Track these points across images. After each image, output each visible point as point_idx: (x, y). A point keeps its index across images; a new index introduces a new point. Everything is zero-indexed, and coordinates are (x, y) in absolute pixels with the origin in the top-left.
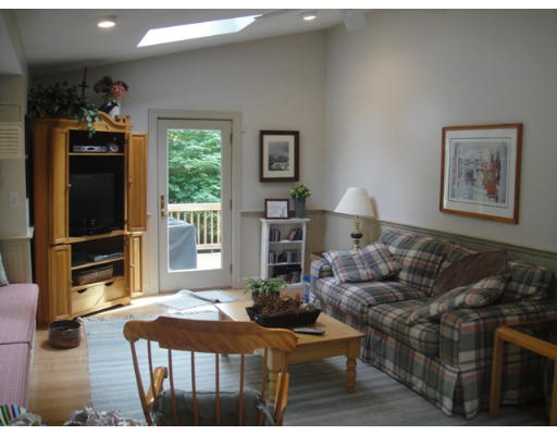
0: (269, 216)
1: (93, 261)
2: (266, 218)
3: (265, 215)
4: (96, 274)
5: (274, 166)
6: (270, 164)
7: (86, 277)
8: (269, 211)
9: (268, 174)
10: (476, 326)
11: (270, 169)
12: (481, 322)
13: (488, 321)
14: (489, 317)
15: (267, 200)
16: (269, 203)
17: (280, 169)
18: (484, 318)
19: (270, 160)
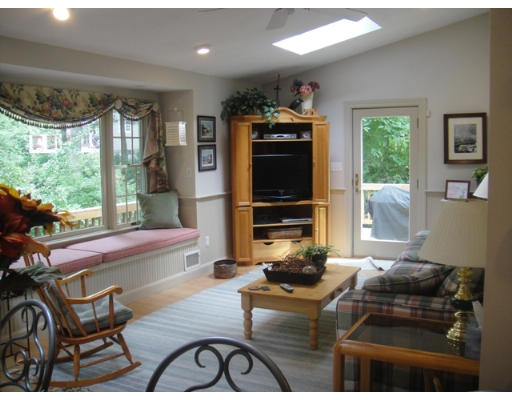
0: (448, 196)
1: (281, 222)
2: (446, 198)
3: (445, 195)
4: (283, 233)
5: (460, 148)
6: (457, 146)
7: (274, 234)
8: (449, 192)
9: (453, 156)
10: (353, 307)
11: (456, 151)
12: (361, 304)
13: (369, 305)
14: (373, 302)
15: (448, 181)
16: (450, 184)
17: (468, 152)
18: (366, 302)
19: (455, 143)
